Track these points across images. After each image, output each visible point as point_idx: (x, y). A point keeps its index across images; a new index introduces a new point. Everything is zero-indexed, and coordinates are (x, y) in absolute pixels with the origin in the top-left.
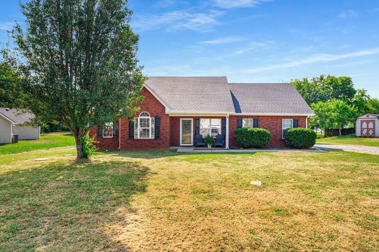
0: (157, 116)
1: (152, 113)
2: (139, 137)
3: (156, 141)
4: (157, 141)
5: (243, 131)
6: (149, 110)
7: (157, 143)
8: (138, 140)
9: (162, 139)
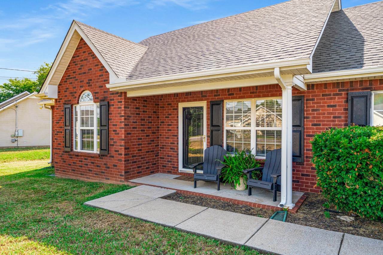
0: (105, 97)
1: (96, 93)
2: (79, 149)
3: (102, 159)
4: (104, 160)
5: (344, 141)
6: (91, 85)
7: (105, 164)
8: (78, 155)
9: (113, 157)
